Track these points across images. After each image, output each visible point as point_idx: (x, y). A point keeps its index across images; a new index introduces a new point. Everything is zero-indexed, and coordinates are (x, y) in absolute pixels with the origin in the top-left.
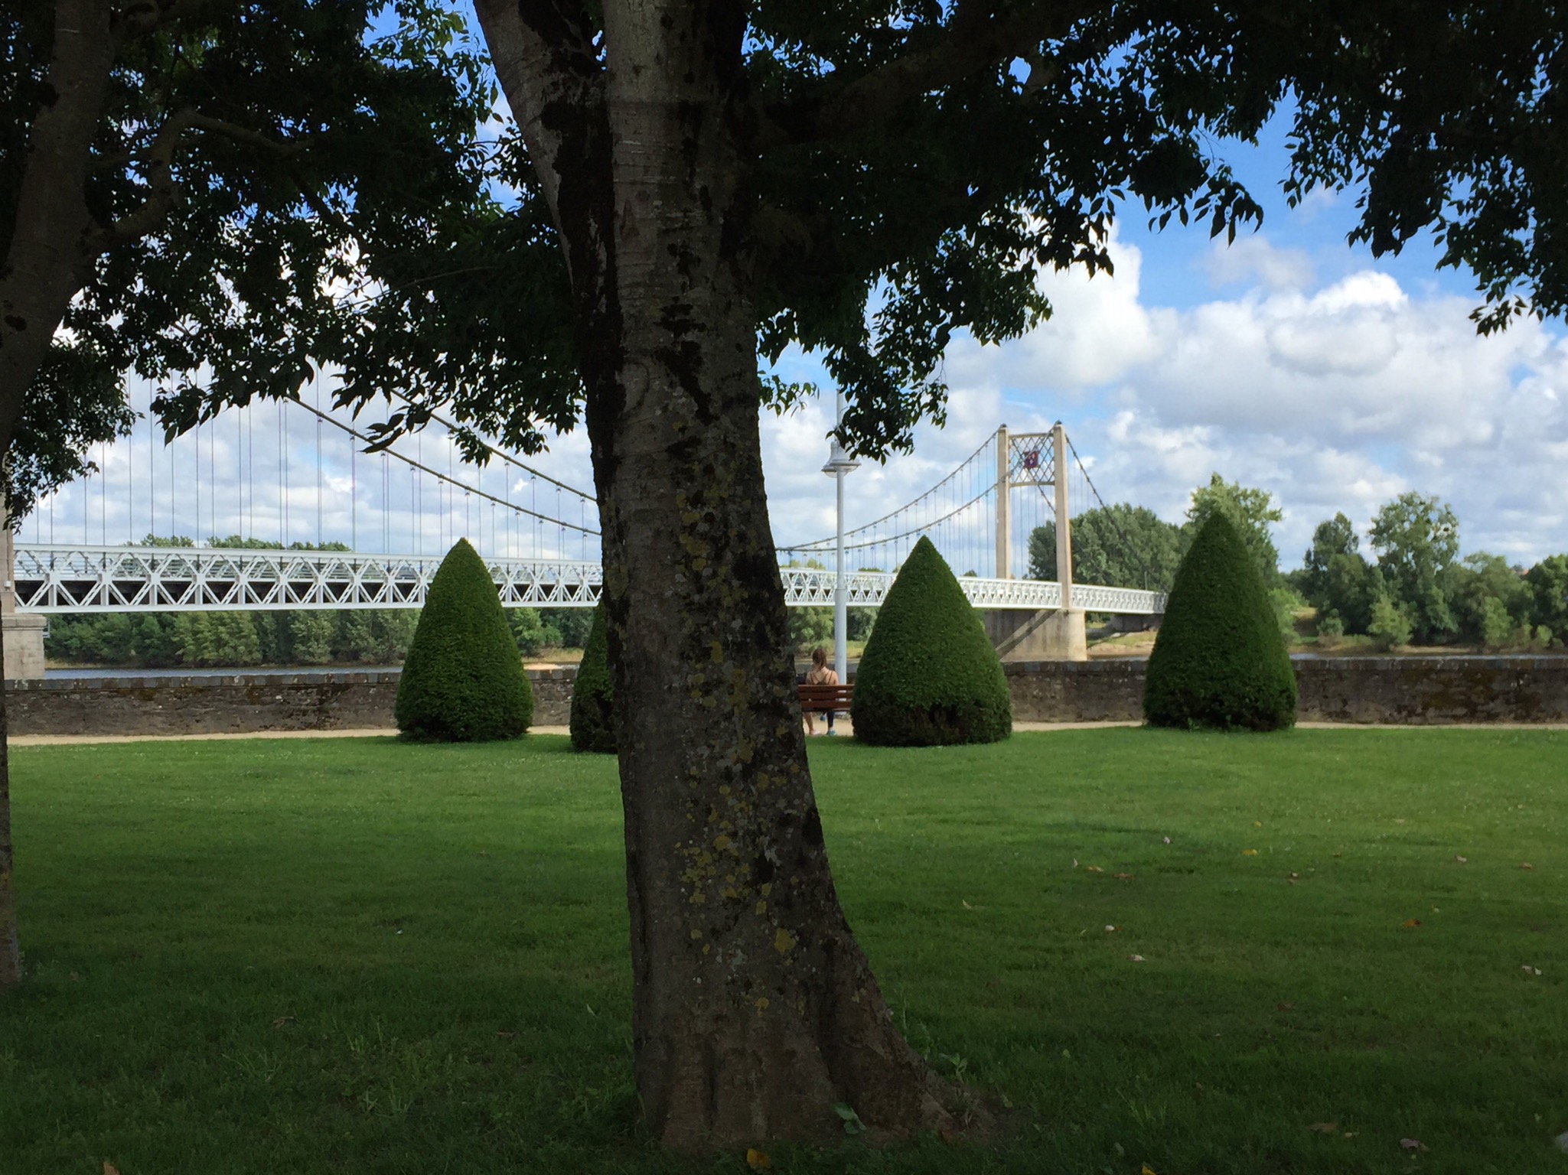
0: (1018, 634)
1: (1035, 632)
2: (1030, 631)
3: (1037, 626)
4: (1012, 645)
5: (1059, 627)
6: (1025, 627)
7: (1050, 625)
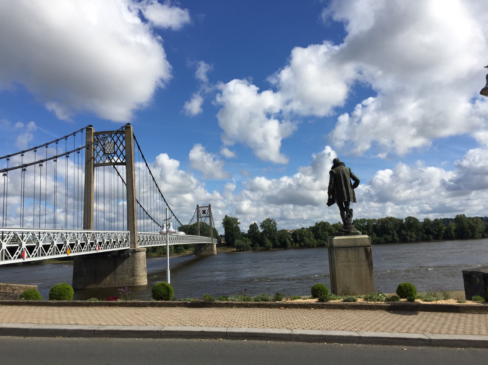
0: (202, 249)
1: (206, 248)
2: (205, 248)
3: (206, 247)
4: (201, 252)
5: (211, 247)
6: (204, 247)
7: (209, 247)
